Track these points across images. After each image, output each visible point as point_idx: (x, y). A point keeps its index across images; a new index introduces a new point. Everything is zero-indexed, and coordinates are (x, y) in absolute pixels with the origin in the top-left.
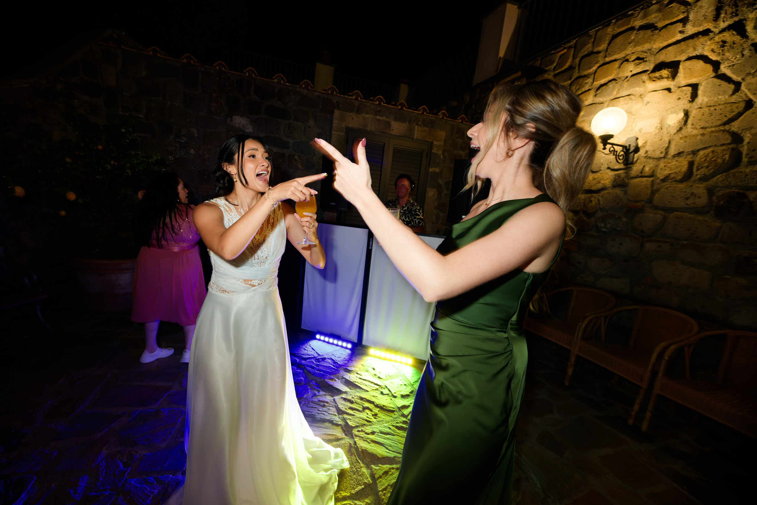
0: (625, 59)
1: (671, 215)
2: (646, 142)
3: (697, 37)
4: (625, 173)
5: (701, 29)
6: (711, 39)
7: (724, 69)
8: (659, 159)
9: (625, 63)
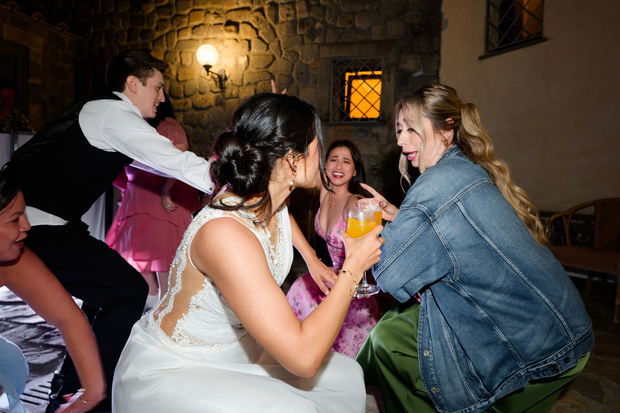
3: (245, 10)
4: (222, 95)
5: (246, 5)
6: (252, 13)
7: (261, 34)
9: (208, 14)
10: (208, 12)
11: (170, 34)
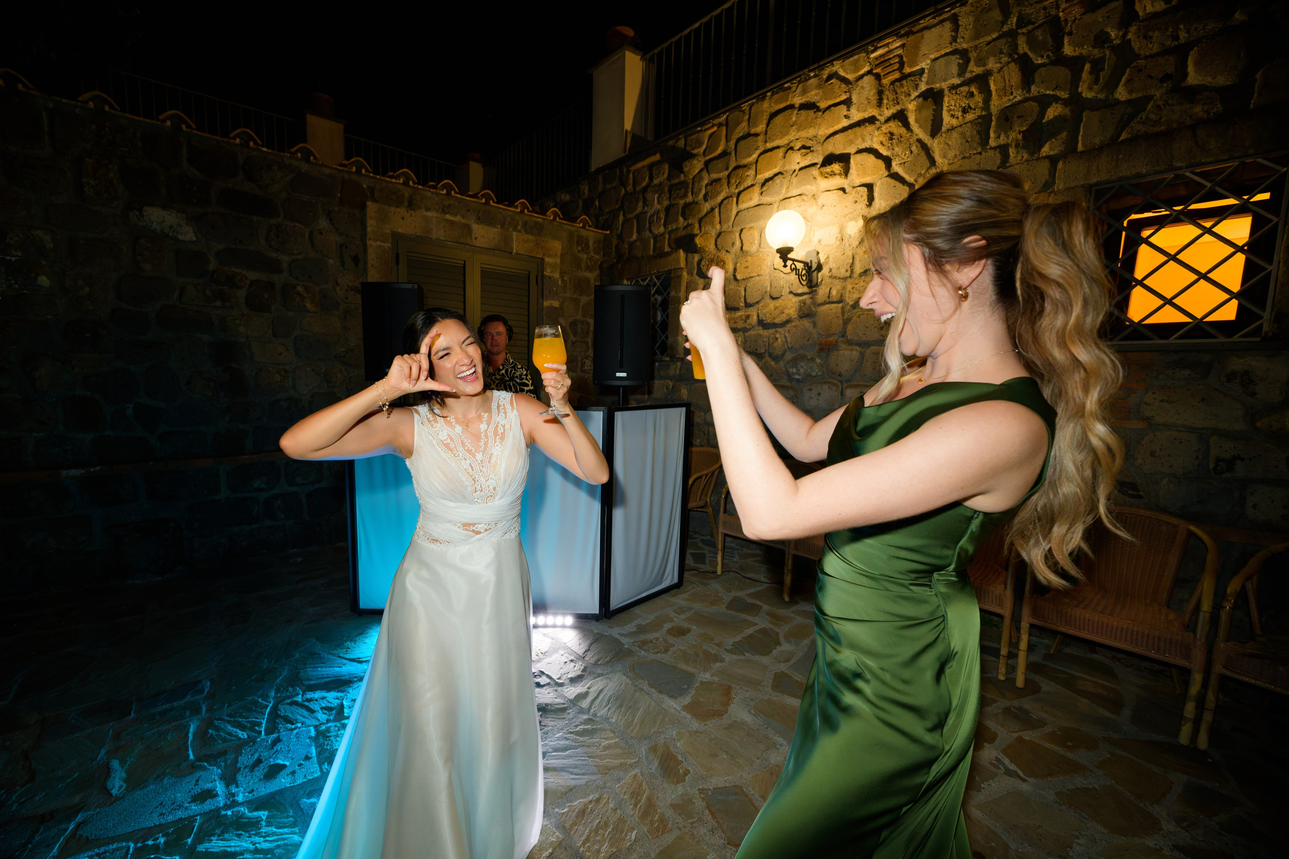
0: (789, 146)
1: (868, 351)
2: (828, 258)
3: (864, 125)
4: (811, 298)
5: (866, 115)
6: (879, 128)
7: (896, 167)
8: (845, 279)
9: (790, 151)
10: (789, 149)
11: (725, 202)
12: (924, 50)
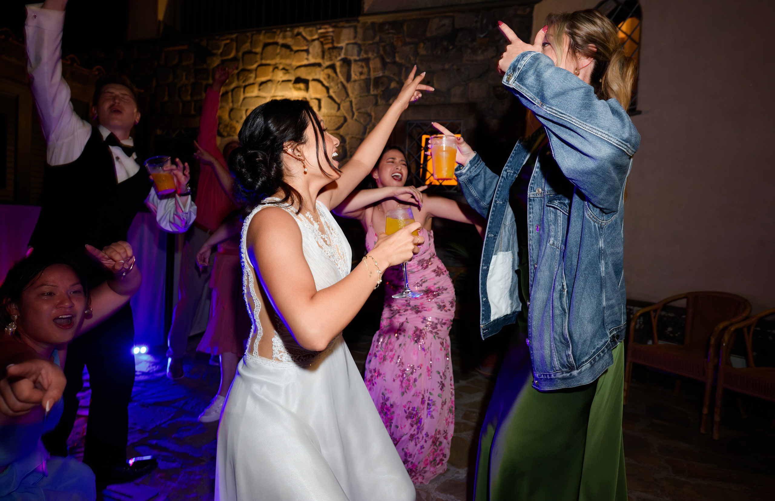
0: (276, 66)
3: (316, 66)
5: (317, 61)
6: (323, 71)
7: (331, 93)
9: (276, 70)
10: (276, 68)
11: (236, 90)
12: (343, 37)
